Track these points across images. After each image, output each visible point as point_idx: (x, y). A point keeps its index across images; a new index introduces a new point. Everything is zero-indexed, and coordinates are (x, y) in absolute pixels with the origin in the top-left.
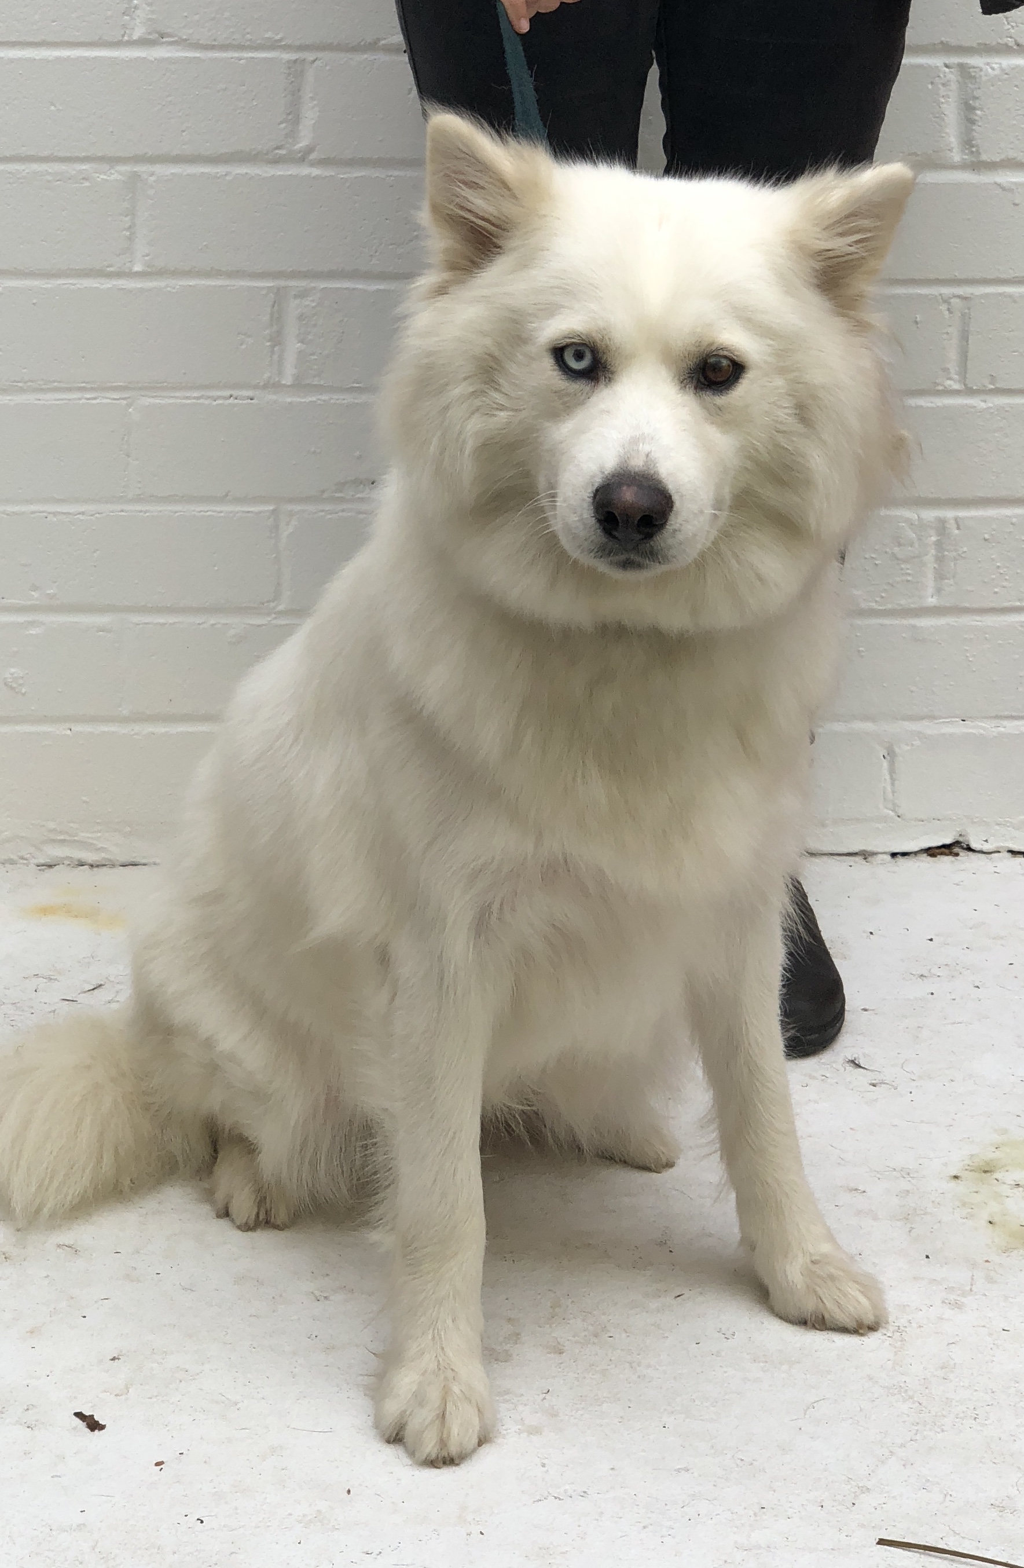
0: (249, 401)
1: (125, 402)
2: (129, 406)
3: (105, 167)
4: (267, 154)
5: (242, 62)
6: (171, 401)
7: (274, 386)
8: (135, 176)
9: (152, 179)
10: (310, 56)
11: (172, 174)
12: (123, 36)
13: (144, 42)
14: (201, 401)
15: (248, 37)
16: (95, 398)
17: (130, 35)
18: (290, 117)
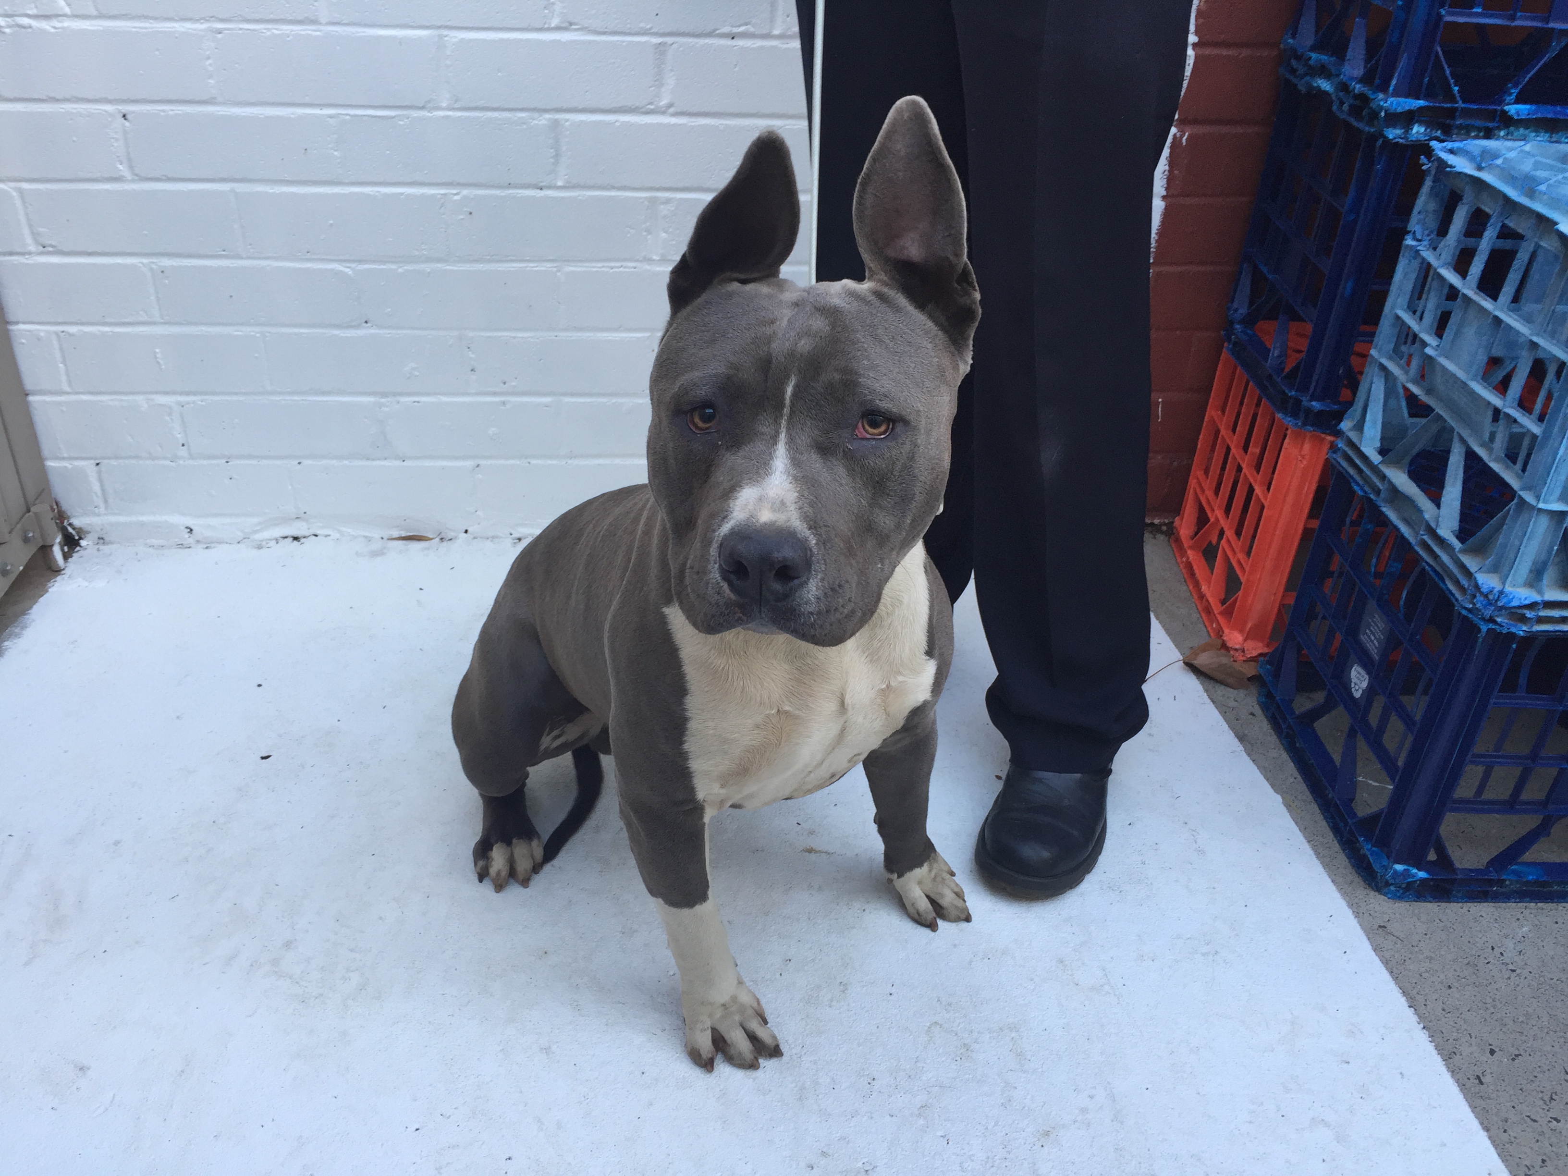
0: (633, 270)
1: (555, 269)
2: (558, 271)
3: (536, 115)
4: (642, 108)
5: (624, 44)
6: (583, 269)
7: (650, 260)
8: (556, 121)
9: (567, 124)
10: (669, 40)
11: (582, 121)
12: (545, 24)
13: (558, 28)
14: (603, 269)
15: (629, 26)
16: (537, 267)
17: (550, 23)
18: (657, 83)
